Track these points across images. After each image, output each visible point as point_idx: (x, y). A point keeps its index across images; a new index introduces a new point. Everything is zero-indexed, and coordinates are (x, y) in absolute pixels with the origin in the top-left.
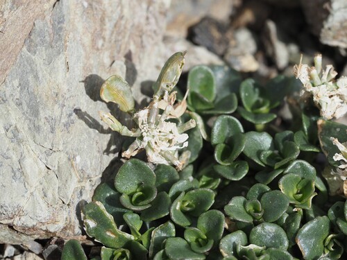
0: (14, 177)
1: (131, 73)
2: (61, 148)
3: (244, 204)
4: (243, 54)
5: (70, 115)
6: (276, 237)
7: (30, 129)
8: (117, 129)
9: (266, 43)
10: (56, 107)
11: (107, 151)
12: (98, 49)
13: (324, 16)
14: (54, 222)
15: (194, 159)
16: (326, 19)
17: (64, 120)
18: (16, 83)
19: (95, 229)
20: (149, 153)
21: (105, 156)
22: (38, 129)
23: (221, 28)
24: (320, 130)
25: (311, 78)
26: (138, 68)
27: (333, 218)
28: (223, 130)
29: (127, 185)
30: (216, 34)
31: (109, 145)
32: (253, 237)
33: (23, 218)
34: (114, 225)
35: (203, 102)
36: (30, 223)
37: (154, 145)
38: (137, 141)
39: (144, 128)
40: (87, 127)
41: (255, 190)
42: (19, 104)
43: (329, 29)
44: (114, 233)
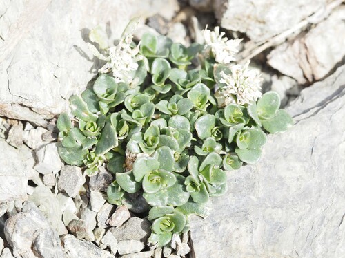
0: (35, 79)
1: (109, 32)
2: (63, 66)
3: (167, 105)
4: (177, 36)
5: (70, 49)
6: (183, 123)
7: (46, 53)
8: (97, 55)
9: (191, 30)
10: (63, 42)
11: (91, 71)
12: (90, 15)
13: (224, 10)
14: (56, 107)
15: (141, 83)
16: (225, 12)
17: (66, 51)
18: (41, 28)
19: (76, 111)
20: (114, 70)
21: (89, 74)
22: (51, 53)
23: (165, 20)
24: (215, 70)
25: (212, 39)
26: (112, 30)
27: (218, 117)
28: (159, 67)
29: (100, 89)
30: (162, 23)
31: (92, 69)
32: (170, 123)
33: (38, 103)
34: (87, 108)
35: (149, 52)
36: (42, 106)
37: (117, 66)
38: (108, 63)
39: (112, 56)
40: (80, 56)
41: (174, 98)
42: (41, 40)
43: (227, 18)
44: (87, 113)
